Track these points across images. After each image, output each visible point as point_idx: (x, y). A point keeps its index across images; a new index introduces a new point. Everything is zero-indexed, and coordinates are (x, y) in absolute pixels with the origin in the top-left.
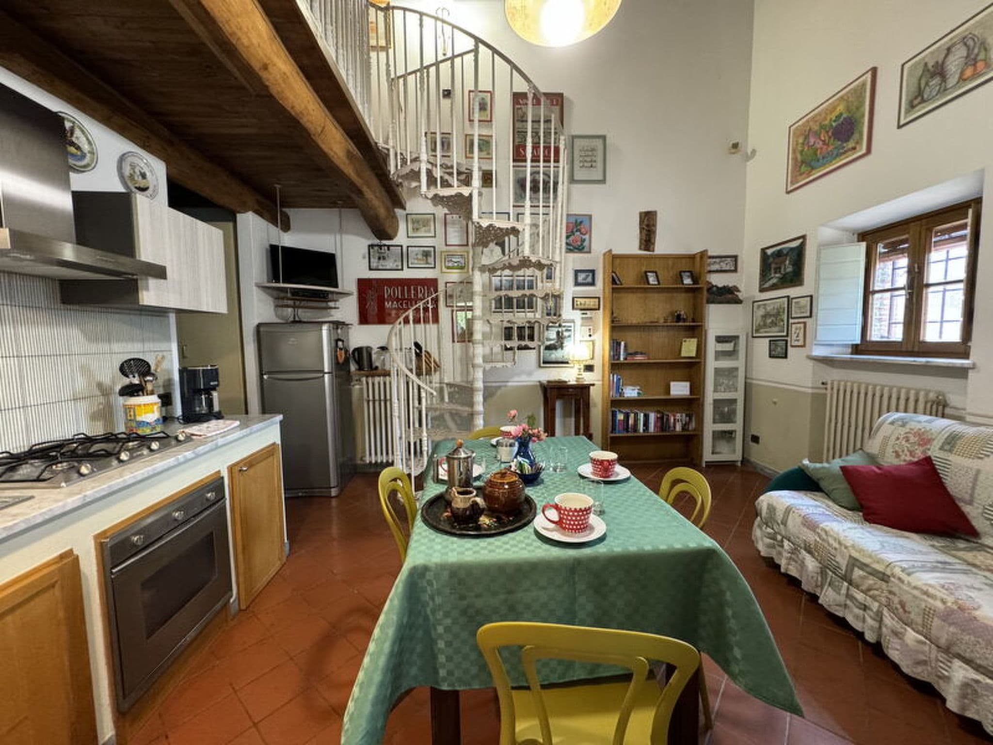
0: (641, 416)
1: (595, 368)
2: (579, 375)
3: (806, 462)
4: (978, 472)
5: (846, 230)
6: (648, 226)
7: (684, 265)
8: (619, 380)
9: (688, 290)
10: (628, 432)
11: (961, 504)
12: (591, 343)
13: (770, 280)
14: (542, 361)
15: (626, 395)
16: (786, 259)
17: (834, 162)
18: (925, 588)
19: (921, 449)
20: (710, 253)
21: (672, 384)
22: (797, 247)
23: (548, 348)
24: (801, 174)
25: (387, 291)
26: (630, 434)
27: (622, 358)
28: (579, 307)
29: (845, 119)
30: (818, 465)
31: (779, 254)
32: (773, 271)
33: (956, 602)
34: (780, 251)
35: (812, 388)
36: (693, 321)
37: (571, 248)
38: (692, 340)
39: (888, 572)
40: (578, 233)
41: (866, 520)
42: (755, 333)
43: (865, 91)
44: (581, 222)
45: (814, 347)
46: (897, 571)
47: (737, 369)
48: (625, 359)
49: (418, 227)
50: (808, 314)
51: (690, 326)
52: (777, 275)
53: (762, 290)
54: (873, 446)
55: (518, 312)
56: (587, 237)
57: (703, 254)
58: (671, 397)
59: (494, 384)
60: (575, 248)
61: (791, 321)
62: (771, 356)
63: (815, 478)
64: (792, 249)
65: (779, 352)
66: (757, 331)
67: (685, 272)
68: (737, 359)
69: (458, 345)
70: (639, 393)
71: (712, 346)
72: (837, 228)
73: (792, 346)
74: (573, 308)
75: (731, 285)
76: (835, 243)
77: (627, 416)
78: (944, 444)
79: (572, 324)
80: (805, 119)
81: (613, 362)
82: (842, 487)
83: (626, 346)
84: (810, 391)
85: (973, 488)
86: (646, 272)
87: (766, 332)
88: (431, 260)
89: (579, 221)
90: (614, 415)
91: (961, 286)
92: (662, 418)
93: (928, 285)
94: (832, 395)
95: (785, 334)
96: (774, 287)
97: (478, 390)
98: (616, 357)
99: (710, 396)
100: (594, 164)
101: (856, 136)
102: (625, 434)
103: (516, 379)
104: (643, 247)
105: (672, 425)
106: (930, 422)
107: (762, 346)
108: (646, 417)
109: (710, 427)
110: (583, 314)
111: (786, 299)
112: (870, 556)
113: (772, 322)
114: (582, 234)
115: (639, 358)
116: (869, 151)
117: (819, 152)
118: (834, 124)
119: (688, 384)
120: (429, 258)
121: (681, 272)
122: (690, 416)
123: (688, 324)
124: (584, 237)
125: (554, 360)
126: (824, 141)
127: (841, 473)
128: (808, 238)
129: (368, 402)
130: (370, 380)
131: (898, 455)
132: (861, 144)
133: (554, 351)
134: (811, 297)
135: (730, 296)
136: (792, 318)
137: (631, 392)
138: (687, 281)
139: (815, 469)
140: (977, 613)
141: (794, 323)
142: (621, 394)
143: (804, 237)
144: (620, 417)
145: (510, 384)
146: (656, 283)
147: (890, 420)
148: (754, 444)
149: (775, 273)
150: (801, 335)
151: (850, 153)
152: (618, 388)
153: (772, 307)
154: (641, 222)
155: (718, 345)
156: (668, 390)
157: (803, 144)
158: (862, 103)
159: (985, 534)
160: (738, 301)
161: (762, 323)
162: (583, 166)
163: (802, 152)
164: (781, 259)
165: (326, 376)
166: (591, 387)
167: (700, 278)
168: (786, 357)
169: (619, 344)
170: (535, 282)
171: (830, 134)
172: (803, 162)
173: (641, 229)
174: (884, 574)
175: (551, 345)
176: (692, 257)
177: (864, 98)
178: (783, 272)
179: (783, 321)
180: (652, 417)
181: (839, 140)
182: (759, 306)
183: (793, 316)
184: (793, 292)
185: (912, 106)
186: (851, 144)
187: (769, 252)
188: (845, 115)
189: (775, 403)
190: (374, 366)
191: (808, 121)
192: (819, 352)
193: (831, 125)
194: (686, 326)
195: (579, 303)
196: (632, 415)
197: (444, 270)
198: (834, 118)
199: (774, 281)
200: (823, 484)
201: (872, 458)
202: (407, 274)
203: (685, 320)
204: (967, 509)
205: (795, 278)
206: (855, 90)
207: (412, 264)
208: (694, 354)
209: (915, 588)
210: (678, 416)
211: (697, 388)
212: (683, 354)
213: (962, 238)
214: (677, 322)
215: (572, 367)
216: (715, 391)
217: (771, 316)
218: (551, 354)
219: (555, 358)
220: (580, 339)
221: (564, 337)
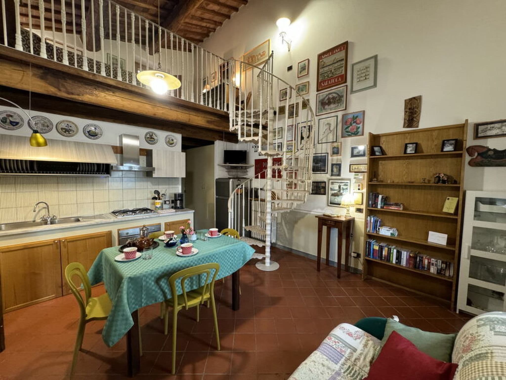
0: (394, 251)
1: (364, 211)
2: (347, 214)
6: (412, 108)
8: (375, 221)
9: (449, 156)
10: (381, 259)
12: (361, 194)
14: (329, 203)
15: (381, 233)
21: (431, 233)
23: (333, 195)
25: (264, 164)
26: (383, 262)
27: (379, 207)
28: (354, 170)
37: (350, 134)
38: (452, 198)
40: (355, 124)
44: (357, 117)
48: (383, 208)
51: (450, 187)
56: (361, 125)
57: (466, 123)
58: (428, 244)
59: (304, 212)
60: (353, 134)
70: (392, 234)
71: (471, 206)
74: (350, 171)
77: (381, 248)
79: (349, 181)
81: (370, 208)
83: (383, 198)
89: (355, 116)
90: (370, 245)
92: (415, 258)
98: (373, 206)
99: (467, 250)
100: (367, 77)
102: (379, 261)
103: (315, 210)
104: (407, 125)
105: (426, 266)
108: (399, 253)
109: (466, 280)
110: (355, 175)
114: (357, 124)
115: (394, 209)
119: (446, 236)
120: (279, 148)
124: (358, 126)
125: (336, 202)
133: (337, 197)
137: (385, 232)
142: (378, 232)
144: (376, 247)
145: (312, 213)
152: (375, 226)
154: (406, 107)
156: (425, 238)
162: (360, 81)
169: (378, 197)
170: (327, 156)
173: (406, 112)
175: (335, 193)
180: (405, 255)
195: (354, 168)
196: (386, 249)
208: (452, 211)
210: (433, 260)
212: (445, 210)
216: (472, 248)
218: (334, 199)
219: (337, 202)
220: (354, 191)
221: (343, 189)
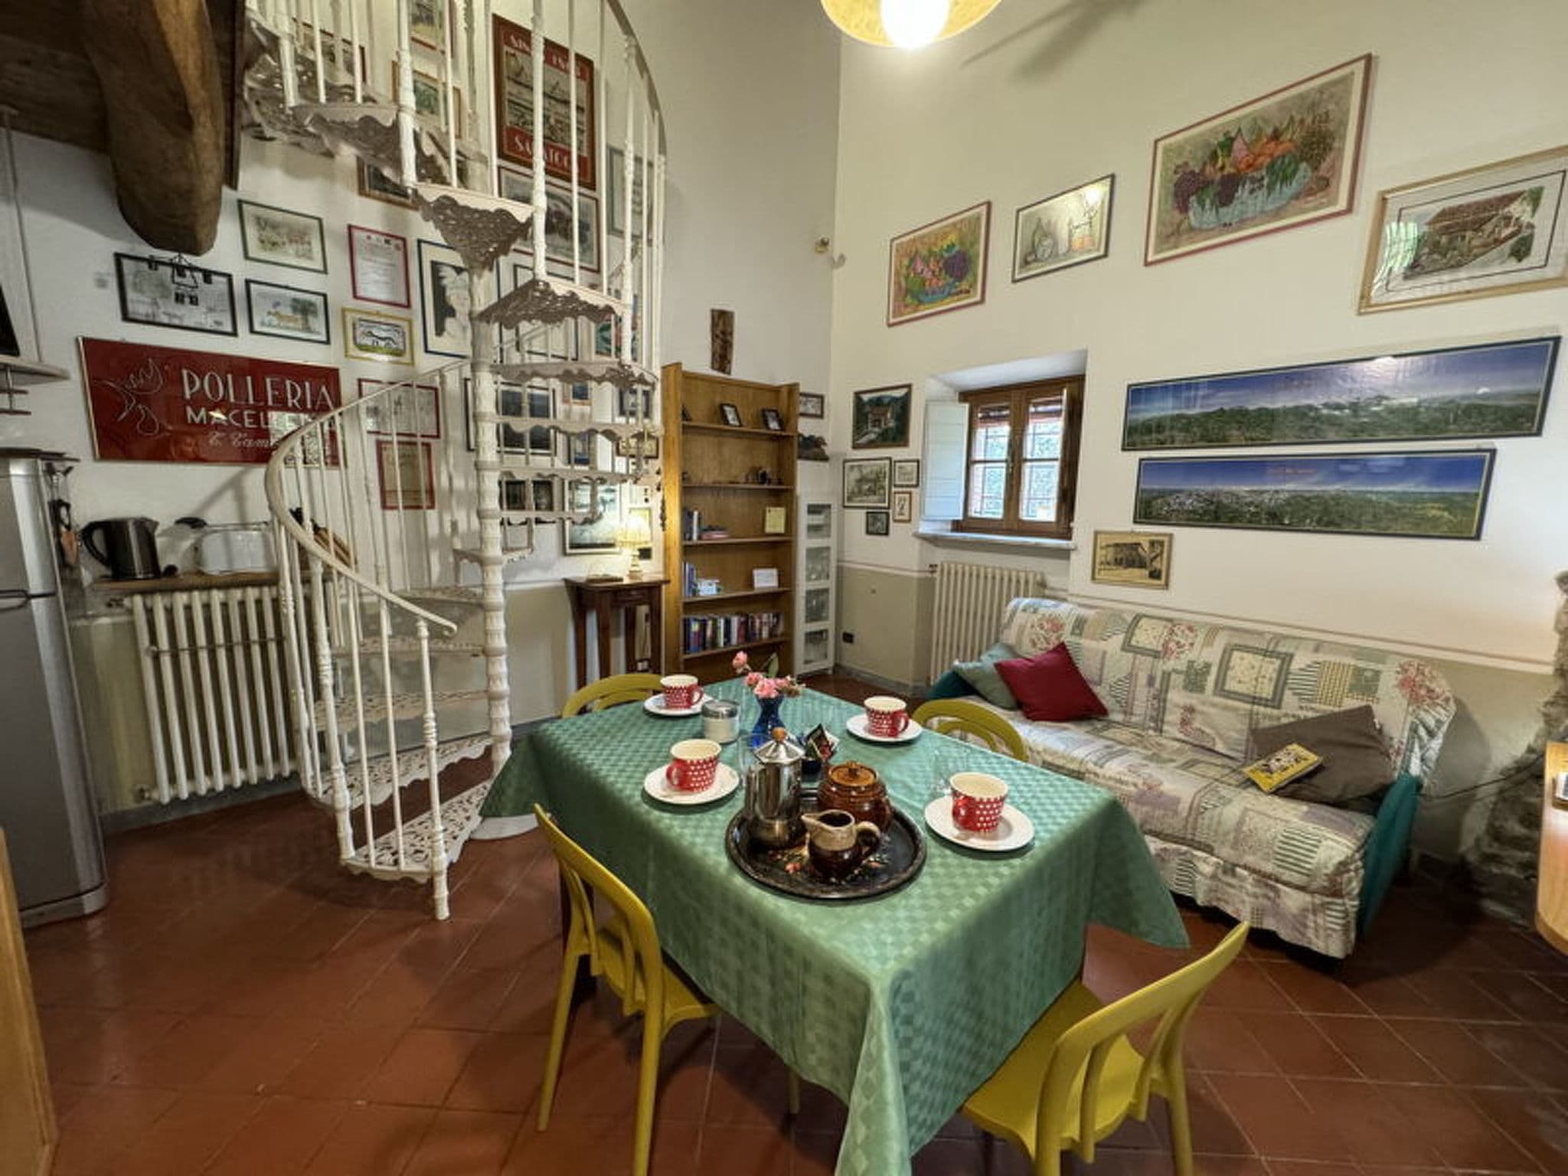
0: (722, 623)
1: (654, 554)
2: (633, 566)
3: (956, 663)
4: (1105, 653)
5: (951, 385)
6: (723, 333)
7: (766, 402)
8: (691, 570)
9: (774, 438)
10: (705, 648)
11: (1091, 686)
12: (647, 512)
13: (866, 434)
14: (567, 546)
15: (701, 594)
16: (886, 412)
17: (947, 301)
18: (1118, 777)
19: (1055, 635)
20: (802, 389)
21: (756, 572)
22: (901, 398)
24: (906, 306)
25: (192, 383)
26: (707, 653)
27: (695, 537)
28: (627, 451)
29: (958, 252)
30: (971, 665)
31: (878, 403)
32: (870, 424)
33: (1144, 783)
34: (879, 399)
35: (919, 571)
36: (780, 483)
37: (611, 347)
38: (778, 509)
39: (1083, 770)
41: (1028, 718)
42: (848, 500)
43: (980, 228)
45: (921, 523)
46: (1091, 766)
47: (828, 549)
48: (700, 538)
49: (275, 238)
50: (914, 483)
51: (774, 490)
52: (876, 429)
53: (856, 447)
54: (1010, 636)
55: (533, 454)
57: (792, 388)
58: (756, 592)
61: (894, 489)
62: (868, 532)
63: (969, 681)
64: (895, 400)
65: (878, 525)
66: (850, 499)
67: (770, 411)
68: (829, 536)
69: (396, 519)
70: (718, 590)
71: (804, 519)
72: (946, 384)
73: (895, 521)
74: (618, 454)
75: (817, 435)
76: (940, 400)
77: (703, 625)
78: (1073, 629)
80: (912, 236)
81: (684, 543)
82: (998, 688)
83: (699, 519)
84: (916, 575)
85: (1102, 669)
86: (721, 406)
87: (861, 501)
88: (318, 323)
90: (687, 624)
91: (1057, 464)
92: (746, 623)
93: (1026, 460)
94: (942, 580)
95: (886, 505)
96: (871, 445)
97: (496, 609)
98: (688, 536)
99: (803, 585)
101: (970, 277)
102: (702, 653)
104: (717, 366)
105: (757, 632)
106: (1056, 606)
107: (857, 519)
108: (728, 623)
109: (802, 627)
111: (887, 462)
112: (1063, 757)
113: (869, 489)
115: (718, 537)
116: (982, 301)
117: (927, 283)
118: (946, 255)
119: (774, 572)
120: (310, 318)
121: (763, 411)
122: (777, 616)
123: (771, 487)
125: (588, 541)
126: (933, 272)
127: (995, 671)
128: (914, 388)
129: (156, 658)
130: (159, 603)
131: (1034, 644)
132: (975, 290)
133: (588, 527)
134: (918, 461)
135: (816, 450)
136: (895, 486)
137: (708, 589)
138: (774, 425)
139: (969, 670)
140: (1162, 788)
141: (899, 493)
142: (695, 592)
143: (909, 386)
144: (695, 627)
145: (510, 588)
146: (737, 423)
147: (1021, 607)
148: (848, 645)
149: (874, 426)
150: (906, 507)
151: (963, 295)
152: (691, 582)
153: (869, 470)
154: (714, 325)
155: (811, 517)
156: (750, 583)
157: (908, 267)
158: (976, 241)
159: (1113, 711)
160: (824, 458)
161: (856, 490)
163: (907, 277)
164: (882, 409)
165: (38, 607)
166: (664, 587)
167: (788, 422)
168: (887, 534)
169: (691, 515)
170: (551, 399)
171: (941, 265)
172: (908, 291)
173: (714, 337)
174: (1079, 772)
176: (776, 391)
177: (979, 234)
178: (883, 426)
179: (883, 488)
180: (735, 621)
181: (951, 276)
182: (852, 467)
183: (897, 483)
184: (896, 453)
185: (1026, 263)
186: (964, 286)
187: (866, 397)
188: (957, 248)
189: (874, 591)
190: (163, 565)
191: (914, 240)
192: (925, 528)
193: (942, 256)
194: (770, 490)
195: (627, 446)
196: (710, 623)
197: (354, 351)
198: (945, 247)
199: (873, 436)
200: (979, 686)
201: (1010, 648)
202: (245, 346)
203: (770, 483)
204: (1096, 690)
205: (898, 435)
206: (969, 220)
207: (263, 324)
208: (781, 529)
209: (1110, 778)
210: (765, 617)
211: (787, 577)
212: (768, 529)
213: (1057, 413)
214: (762, 483)
215: (618, 554)
216: (808, 579)
217: (868, 481)
218: (583, 531)
219: (591, 539)
220: (630, 506)
221: (604, 502)
